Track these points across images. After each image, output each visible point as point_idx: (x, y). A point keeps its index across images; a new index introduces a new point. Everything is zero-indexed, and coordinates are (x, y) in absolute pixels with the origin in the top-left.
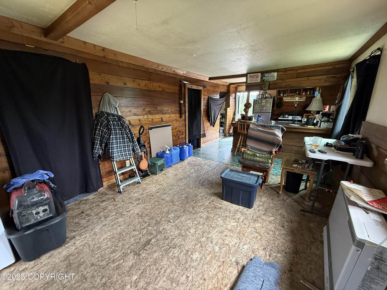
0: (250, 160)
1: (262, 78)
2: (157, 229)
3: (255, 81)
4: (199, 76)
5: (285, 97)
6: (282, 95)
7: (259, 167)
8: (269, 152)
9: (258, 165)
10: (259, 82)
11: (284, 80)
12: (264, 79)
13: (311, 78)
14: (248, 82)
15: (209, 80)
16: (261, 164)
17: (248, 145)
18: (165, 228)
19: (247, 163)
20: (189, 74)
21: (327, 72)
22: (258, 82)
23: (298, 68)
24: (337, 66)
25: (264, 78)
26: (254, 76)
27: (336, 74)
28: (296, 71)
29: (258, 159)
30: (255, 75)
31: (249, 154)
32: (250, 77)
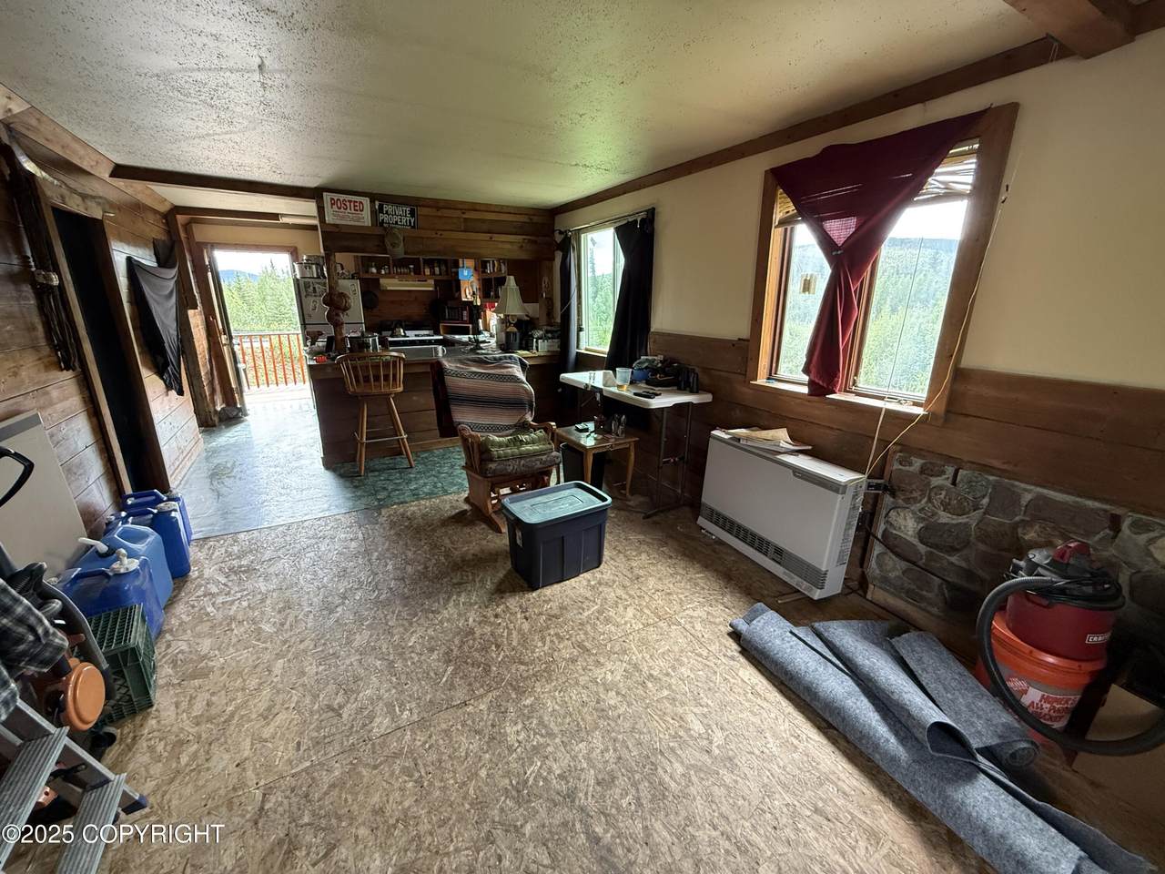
0: (514, 457)
1: (374, 214)
2: (553, 800)
3: (354, 221)
4: (76, 146)
5: (386, 276)
6: (374, 270)
7: (541, 466)
8: (515, 425)
9: (538, 463)
10: (366, 224)
11: (439, 233)
12: (383, 220)
13: (497, 237)
14: (329, 219)
15: (111, 176)
16: (544, 458)
17: (460, 423)
18: (558, 772)
19: (511, 468)
20: (34, 122)
21: (520, 229)
22: (363, 224)
23: (466, 207)
24: (536, 219)
25: (381, 217)
26: (348, 204)
27: (538, 236)
28: (463, 213)
29: (529, 447)
30: (350, 202)
31: (500, 445)
32: (332, 204)
